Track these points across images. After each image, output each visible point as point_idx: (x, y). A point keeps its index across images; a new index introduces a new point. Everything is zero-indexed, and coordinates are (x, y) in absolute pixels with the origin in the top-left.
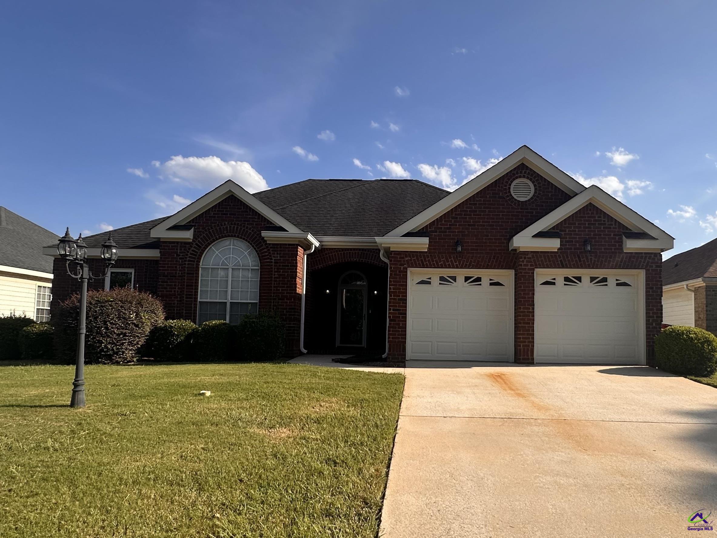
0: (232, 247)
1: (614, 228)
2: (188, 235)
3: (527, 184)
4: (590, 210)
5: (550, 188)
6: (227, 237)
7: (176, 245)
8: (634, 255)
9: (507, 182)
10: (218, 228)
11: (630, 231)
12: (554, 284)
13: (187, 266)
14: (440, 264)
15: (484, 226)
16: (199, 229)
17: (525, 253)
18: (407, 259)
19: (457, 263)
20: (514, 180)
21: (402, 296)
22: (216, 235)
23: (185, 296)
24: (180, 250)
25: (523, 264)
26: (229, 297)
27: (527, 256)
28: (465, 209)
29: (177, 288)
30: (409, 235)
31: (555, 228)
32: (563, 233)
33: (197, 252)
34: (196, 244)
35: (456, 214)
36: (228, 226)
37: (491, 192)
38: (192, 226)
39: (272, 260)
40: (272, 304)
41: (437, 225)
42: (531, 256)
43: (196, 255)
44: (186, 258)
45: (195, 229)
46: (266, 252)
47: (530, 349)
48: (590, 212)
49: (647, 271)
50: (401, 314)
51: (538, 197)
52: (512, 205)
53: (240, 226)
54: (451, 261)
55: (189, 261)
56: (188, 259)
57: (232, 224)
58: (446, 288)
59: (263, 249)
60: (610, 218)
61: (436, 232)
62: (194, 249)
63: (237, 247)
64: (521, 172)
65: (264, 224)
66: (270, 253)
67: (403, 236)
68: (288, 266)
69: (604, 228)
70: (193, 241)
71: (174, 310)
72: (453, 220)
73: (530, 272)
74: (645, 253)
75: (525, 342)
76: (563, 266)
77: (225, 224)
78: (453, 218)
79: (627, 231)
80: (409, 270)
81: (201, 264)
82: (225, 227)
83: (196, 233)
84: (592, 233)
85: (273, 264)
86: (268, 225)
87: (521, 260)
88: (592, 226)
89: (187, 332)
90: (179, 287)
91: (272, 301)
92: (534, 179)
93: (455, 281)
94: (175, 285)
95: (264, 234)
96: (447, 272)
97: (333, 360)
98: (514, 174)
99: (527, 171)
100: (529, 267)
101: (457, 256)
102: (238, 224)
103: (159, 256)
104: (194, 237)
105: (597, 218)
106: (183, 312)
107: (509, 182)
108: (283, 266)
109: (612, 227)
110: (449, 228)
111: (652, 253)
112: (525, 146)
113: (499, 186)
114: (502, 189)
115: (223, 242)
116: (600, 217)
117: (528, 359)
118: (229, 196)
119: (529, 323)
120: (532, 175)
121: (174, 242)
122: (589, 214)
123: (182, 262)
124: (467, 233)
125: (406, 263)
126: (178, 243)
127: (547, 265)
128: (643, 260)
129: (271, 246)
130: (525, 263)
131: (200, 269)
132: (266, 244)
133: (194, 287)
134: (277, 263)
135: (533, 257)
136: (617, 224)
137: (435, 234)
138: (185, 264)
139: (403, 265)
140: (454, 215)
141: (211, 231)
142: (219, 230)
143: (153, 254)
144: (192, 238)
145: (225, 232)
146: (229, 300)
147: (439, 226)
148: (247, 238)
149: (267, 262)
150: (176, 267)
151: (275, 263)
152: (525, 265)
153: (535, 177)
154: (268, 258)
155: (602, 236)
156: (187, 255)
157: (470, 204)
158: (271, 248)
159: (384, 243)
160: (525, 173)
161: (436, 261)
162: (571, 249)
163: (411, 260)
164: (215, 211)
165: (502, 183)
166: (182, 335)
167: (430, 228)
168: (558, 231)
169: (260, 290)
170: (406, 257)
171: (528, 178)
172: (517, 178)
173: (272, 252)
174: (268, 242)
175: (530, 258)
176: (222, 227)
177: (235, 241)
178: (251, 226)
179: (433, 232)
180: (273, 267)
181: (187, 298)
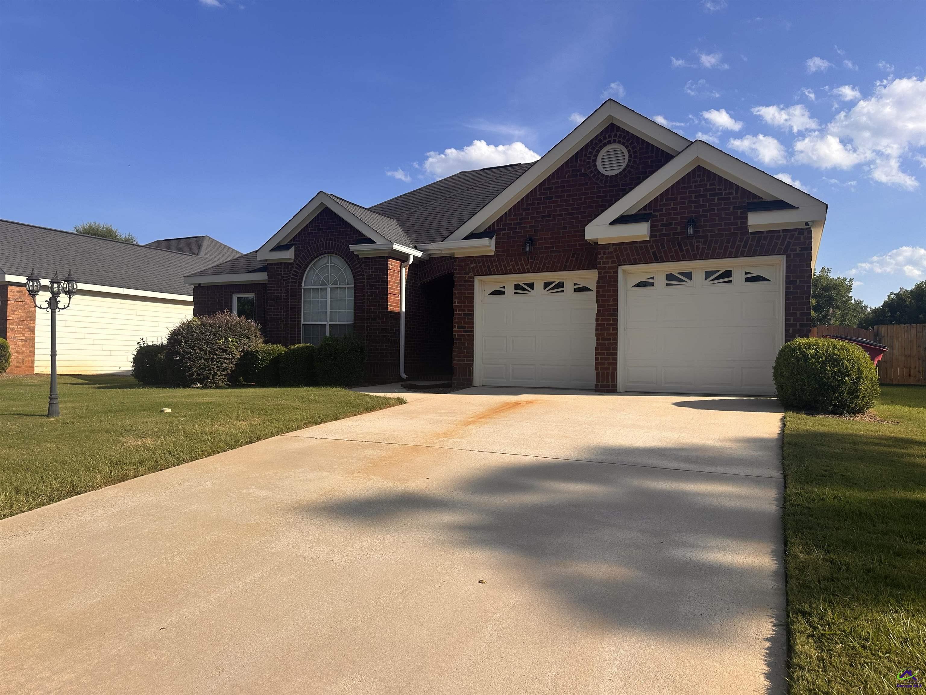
0: (329, 264)
1: (734, 198)
2: (289, 255)
3: (621, 150)
4: (699, 176)
5: (650, 153)
6: (323, 254)
7: (280, 266)
8: (765, 234)
9: (591, 153)
10: (315, 245)
11: (760, 200)
12: (652, 285)
13: (290, 288)
14: (508, 269)
15: (561, 215)
16: (299, 247)
17: (606, 246)
18: (472, 266)
19: (529, 266)
20: (601, 148)
21: (468, 310)
22: (314, 253)
23: (289, 320)
24: (284, 271)
25: (601, 261)
26: (328, 319)
27: (607, 251)
28: (538, 196)
29: (283, 311)
30: (472, 236)
31: (647, 208)
32: (658, 214)
33: (298, 273)
34: (297, 264)
35: (527, 205)
36: (324, 242)
37: (571, 169)
38: (292, 245)
39: (364, 276)
40: (366, 325)
41: (506, 220)
42: (612, 250)
43: (297, 276)
44: (289, 279)
45: (295, 248)
46: (358, 268)
47: (610, 373)
48: (699, 179)
49: (788, 257)
50: (466, 331)
51: (632, 167)
52: (597, 184)
53: (334, 241)
54: (522, 264)
55: (292, 282)
56: (291, 280)
57: (327, 240)
58: (523, 298)
59: (356, 264)
60: (729, 184)
61: (504, 230)
62: (296, 270)
63: (334, 264)
64: (610, 136)
65: (356, 237)
66: (362, 269)
67: (463, 239)
68: (379, 282)
69: (718, 199)
70: (294, 261)
71: (281, 334)
72: (524, 213)
73: (612, 271)
74: (784, 231)
75: (604, 364)
76: (656, 259)
77: (321, 241)
78: (524, 210)
79: (755, 201)
80: (477, 279)
81: (303, 285)
82: (321, 243)
83: (297, 252)
84: (701, 210)
85: (365, 280)
86: (360, 238)
87: (599, 256)
88: (701, 199)
89: (272, 356)
90: (285, 310)
91: (366, 322)
92: (627, 143)
93: (533, 289)
94: (281, 309)
95: (354, 248)
96: (522, 278)
97: (402, 386)
98: (600, 141)
99: (618, 134)
100: (610, 265)
101: (528, 258)
102: (332, 239)
103: (267, 279)
104: (295, 257)
105: (708, 187)
106: (288, 336)
107: (594, 153)
108: (375, 282)
109: (731, 196)
110: (520, 224)
111: (795, 230)
112: (610, 99)
113: (581, 160)
114: (585, 163)
115: (322, 260)
116: (713, 184)
117: (608, 386)
118: (324, 209)
119: (609, 339)
120: (624, 138)
121: (278, 264)
122: (696, 181)
123: (286, 283)
124: (540, 227)
125: (472, 271)
126: (281, 264)
127: (634, 259)
128: (780, 242)
129: (363, 260)
130: (604, 260)
131: (303, 290)
132: (359, 258)
133: (297, 310)
134: (369, 279)
135: (615, 250)
136: (739, 191)
137: (504, 232)
138: (288, 286)
139: (468, 273)
140: (525, 207)
141: (309, 248)
142: (316, 247)
143: (262, 277)
144: (293, 258)
145: (322, 249)
146: (328, 322)
147: (508, 222)
148: (341, 253)
149: (360, 279)
150: (281, 290)
151: (367, 279)
152: (604, 263)
153: (628, 140)
154: (361, 275)
155: (716, 212)
156: (290, 276)
157: (544, 189)
158: (363, 262)
159: (445, 250)
160: (615, 135)
161: (504, 266)
162: (669, 234)
163: (476, 267)
164: (312, 227)
165: (586, 155)
166: (267, 360)
167: (498, 226)
168: (652, 212)
169: (355, 310)
170: (471, 263)
171: (619, 142)
172: (605, 145)
173: (364, 267)
174: (360, 257)
175: (611, 253)
176: (318, 244)
177: (332, 258)
178: (344, 240)
179: (501, 230)
180: (366, 284)
181: (291, 321)
